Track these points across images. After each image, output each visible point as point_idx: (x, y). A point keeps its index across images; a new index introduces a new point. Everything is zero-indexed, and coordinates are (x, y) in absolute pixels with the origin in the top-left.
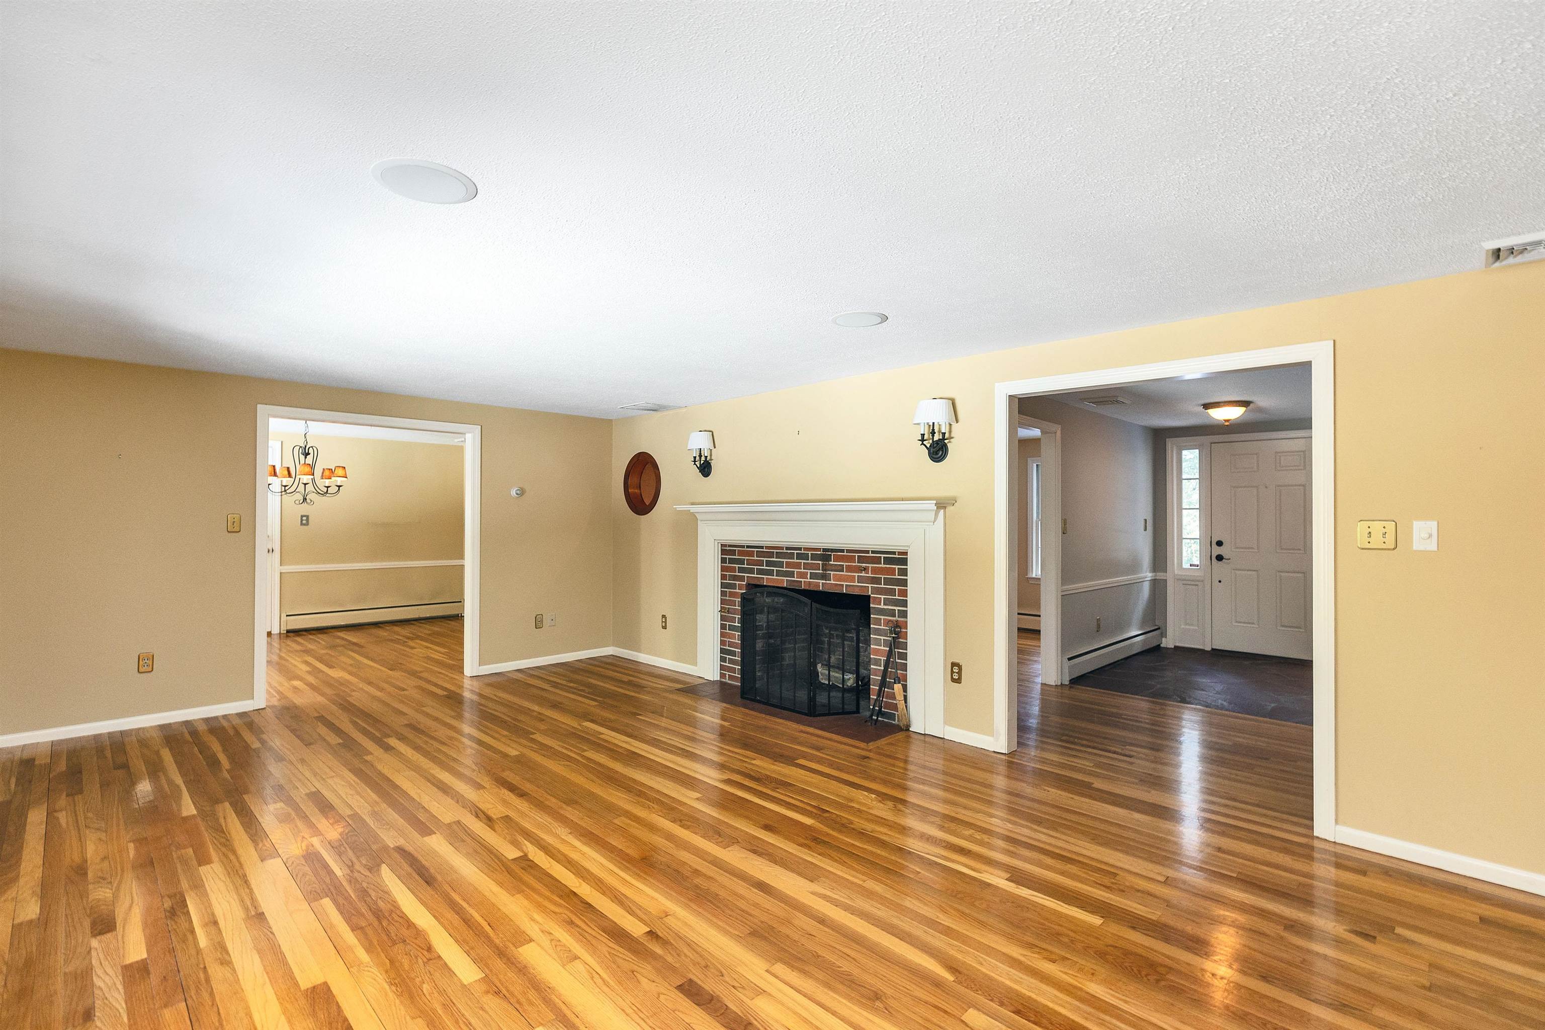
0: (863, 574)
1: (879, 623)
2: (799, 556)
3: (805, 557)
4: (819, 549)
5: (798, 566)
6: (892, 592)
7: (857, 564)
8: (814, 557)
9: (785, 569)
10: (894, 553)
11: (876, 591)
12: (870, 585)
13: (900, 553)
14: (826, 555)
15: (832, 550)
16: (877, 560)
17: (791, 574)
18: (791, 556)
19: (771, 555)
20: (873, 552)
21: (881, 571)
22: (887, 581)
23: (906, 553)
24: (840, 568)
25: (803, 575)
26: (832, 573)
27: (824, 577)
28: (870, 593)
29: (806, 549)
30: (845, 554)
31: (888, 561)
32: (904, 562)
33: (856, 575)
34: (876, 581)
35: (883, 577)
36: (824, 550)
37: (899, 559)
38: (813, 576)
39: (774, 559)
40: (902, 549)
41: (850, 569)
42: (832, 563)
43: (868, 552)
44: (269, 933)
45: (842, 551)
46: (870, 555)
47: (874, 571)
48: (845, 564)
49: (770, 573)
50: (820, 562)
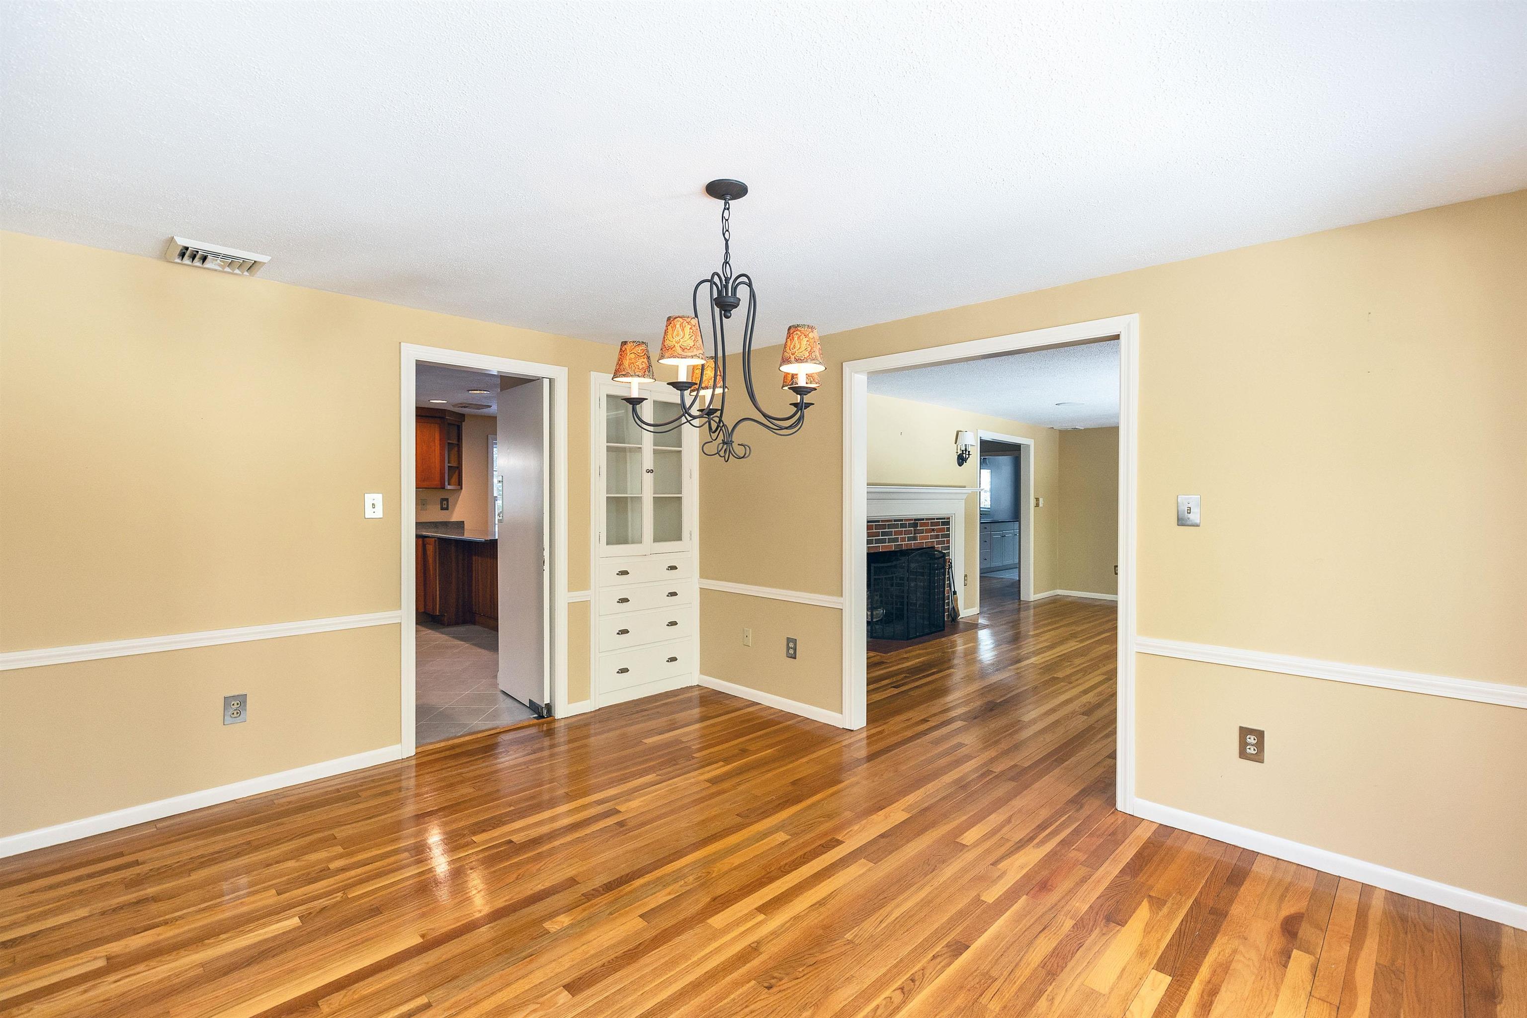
0: (933, 533)
2: (901, 526)
3: (905, 526)
4: (912, 520)
5: (900, 533)
6: (944, 542)
7: (930, 527)
8: (910, 526)
9: (893, 537)
10: (944, 518)
11: (938, 543)
12: (934, 540)
13: (946, 518)
14: (915, 523)
15: (920, 519)
16: (937, 524)
17: (896, 540)
18: (898, 526)
19: (884, 527)
22: (941, 536)
23: (949, 518)
24: (922, 531)
25: (903, 540)
26: (918, 535)
27: (915, 539)
28: (934, 545)
29: (905, 521)
30: (925, 521)
31: (941, 524)
32: (948, 523)
33: (930, 534)
34: (938, 537)
35: (939, 533)
36: (916, 520)
37: (946, 522)
38: (908, 539)
39: (886, 530)
40: (947, 516)
41: (926, 531)
42: (919, 528)
43: (934, 519)
46: (936, 520)
47: (938, 530)
48: (924, 528)
49: (883, 541)
50: (913, 529)
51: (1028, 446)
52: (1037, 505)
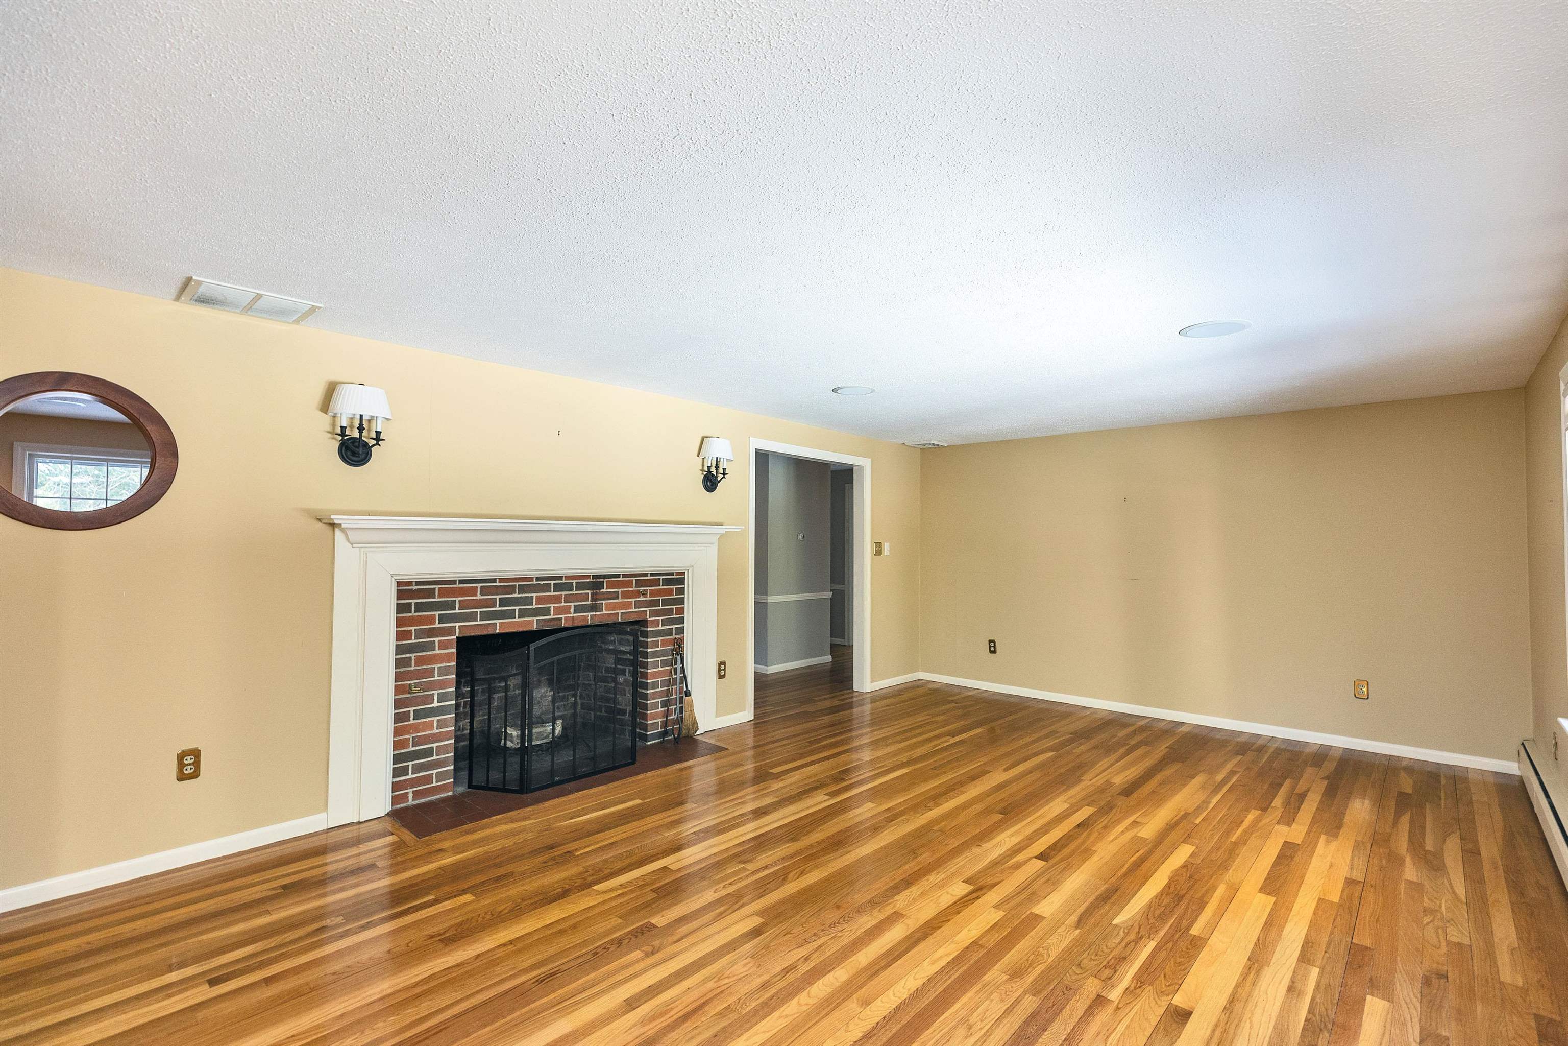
0: (641, 598)
1: (656, 646)
2: (558, 587)
3: (569, 587)
4: (588, 577)
5: (557, 599)
6: (670, 612)
7: (634, 589)
8: (580, 586)
9: (534, 607)
10: (672, 574)
11: (654, 614)
12: (648, 609)
13: (678, 574)
14: (596, 583)
15: (605, 577)
16: (656, 583)
17: (545, 612)
18: (547, 588)
19: (509, 590)
20: (652, 575)
21: (660, 593)
22: (665, 602)
23: (683, 573)
24: (614, 595)
25: (566, 610)
26: (604, 602)
27: (594, 608)
28: (648, 617)
29: (568, 578)
30: (621, 579)
31: (667, 582)
32: (682, 581)
33: (633, 600)
34: (654, 603)
35: (661, 598)
36: (595, 577)
37: (676, 580)
38: (577, 609)
39: (517, 595)
40: (680, 570)
41: (626, 595)
42: (604, 590)
43: (646, 575)
44: (1261, 942)
45: (618, 576)
46: (649, 577)
47: (653, 593)
48: (620, 590)
49: (509, 615)
50: (588, 591)
51: (862, 468)
52: (878, 552)
